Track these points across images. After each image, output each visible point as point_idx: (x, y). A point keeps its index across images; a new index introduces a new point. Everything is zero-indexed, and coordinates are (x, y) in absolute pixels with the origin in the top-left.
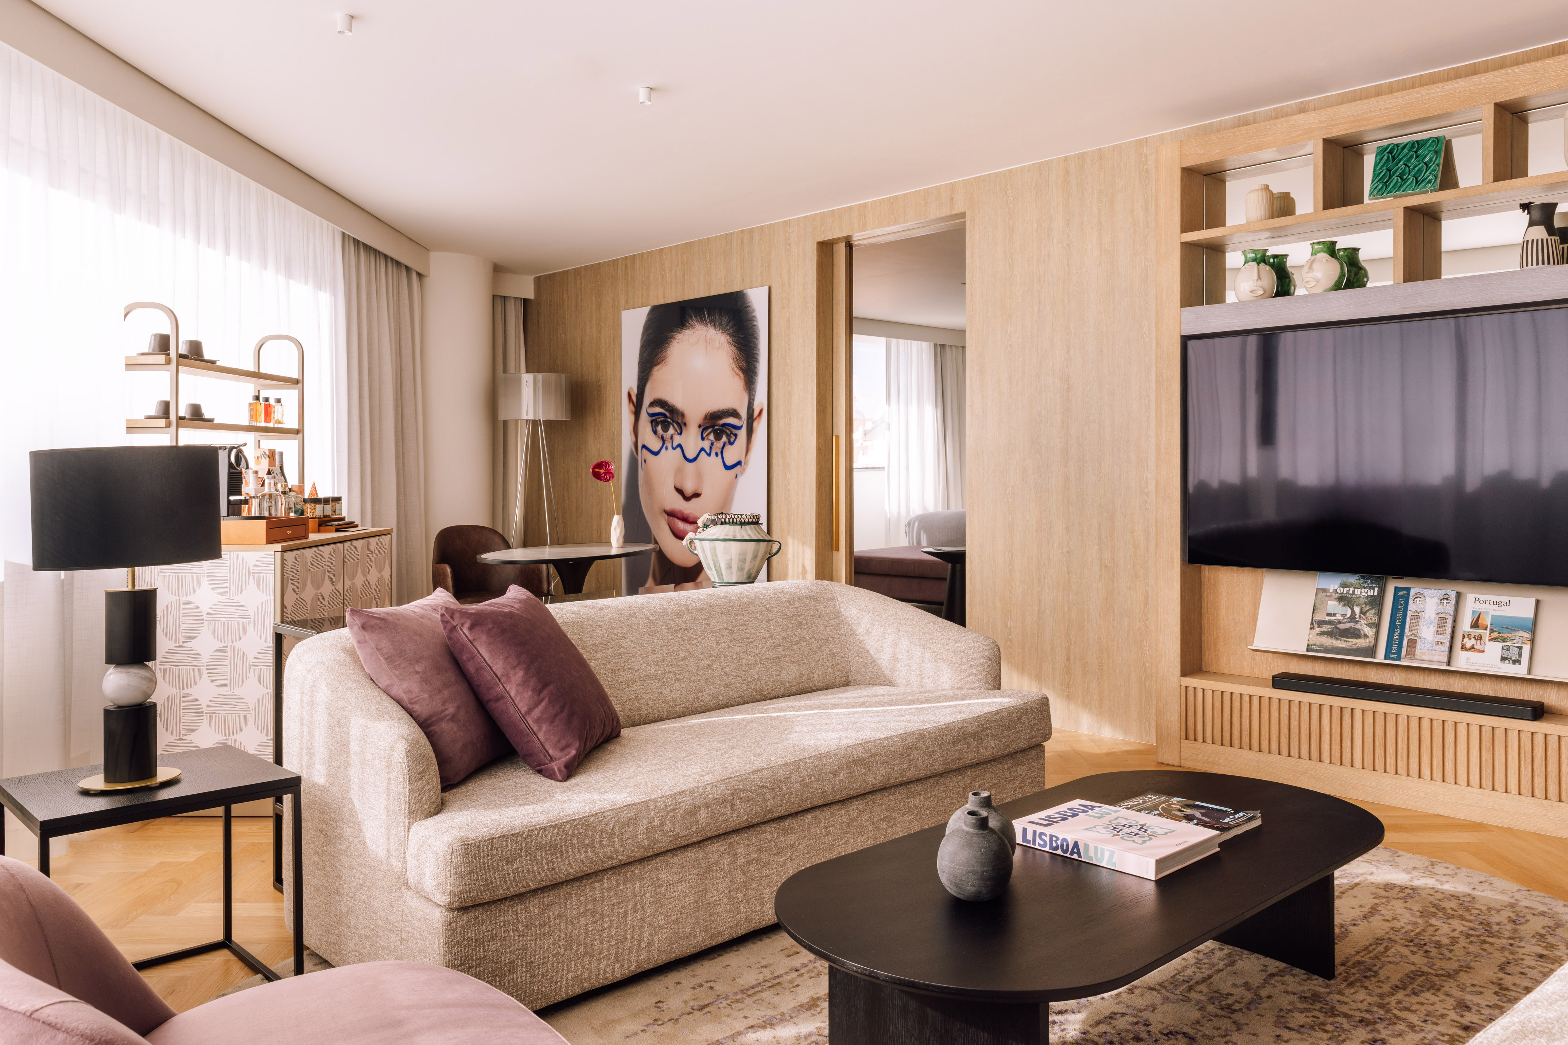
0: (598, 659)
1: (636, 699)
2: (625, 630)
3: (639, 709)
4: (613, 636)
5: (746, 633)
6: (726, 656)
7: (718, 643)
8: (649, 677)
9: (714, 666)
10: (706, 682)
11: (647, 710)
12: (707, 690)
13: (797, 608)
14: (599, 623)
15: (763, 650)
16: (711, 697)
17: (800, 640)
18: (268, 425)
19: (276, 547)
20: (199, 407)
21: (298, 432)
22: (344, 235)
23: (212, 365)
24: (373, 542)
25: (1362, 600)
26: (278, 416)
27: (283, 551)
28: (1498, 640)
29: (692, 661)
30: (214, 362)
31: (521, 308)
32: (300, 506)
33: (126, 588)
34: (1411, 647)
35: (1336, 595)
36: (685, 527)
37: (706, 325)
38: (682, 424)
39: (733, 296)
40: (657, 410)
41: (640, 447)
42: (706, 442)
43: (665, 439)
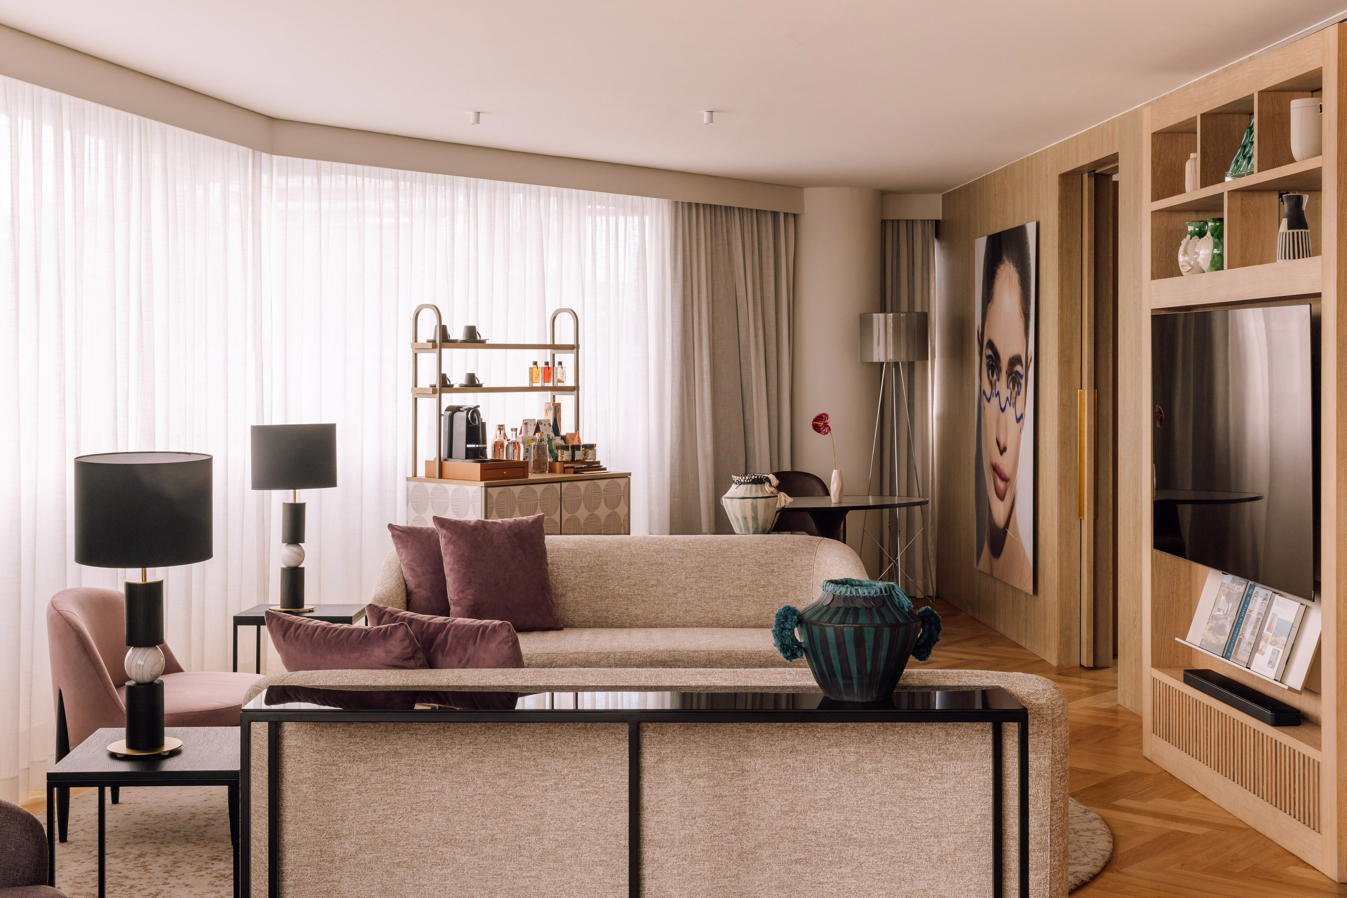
0: (583, 578)
1: (607, 610)
2: (609, 559)
3: (607, 618)
4: (598, 562)
5: (716, 572)
6: (691, 588)
7: (687, 578)
8: (620, 596)
9: (679, 595)
10: (668, 606)
11: (613, 619)
12: (667, 612)
13: (772, 558)
14: (590, 552)
15: (728, 588)
16: (670, 619)
17: (768, 585)
18: (546, 385)
19: (483, 484)
20: (476, 376)
21: (575, 389)
22: (677, 203)
23: (482, 344)
24: (602, 483)
25: (1236, 596)
26: (559, 376)
27: (487, 486)
28: (1274, 643)
29: (660, 589)
30: (483, 342)
31: (931, 230)
32: (555, 452)
33: (292, 501)
34: (1238, 646)
35: (1227, 590)
36: (1001, 484)
37: (1009, 260)
38: (999, 370)
39: (1020, 231)
40: (989, 352)
41: (982, 392)
42: (1009, 391)
43: (992, 385)
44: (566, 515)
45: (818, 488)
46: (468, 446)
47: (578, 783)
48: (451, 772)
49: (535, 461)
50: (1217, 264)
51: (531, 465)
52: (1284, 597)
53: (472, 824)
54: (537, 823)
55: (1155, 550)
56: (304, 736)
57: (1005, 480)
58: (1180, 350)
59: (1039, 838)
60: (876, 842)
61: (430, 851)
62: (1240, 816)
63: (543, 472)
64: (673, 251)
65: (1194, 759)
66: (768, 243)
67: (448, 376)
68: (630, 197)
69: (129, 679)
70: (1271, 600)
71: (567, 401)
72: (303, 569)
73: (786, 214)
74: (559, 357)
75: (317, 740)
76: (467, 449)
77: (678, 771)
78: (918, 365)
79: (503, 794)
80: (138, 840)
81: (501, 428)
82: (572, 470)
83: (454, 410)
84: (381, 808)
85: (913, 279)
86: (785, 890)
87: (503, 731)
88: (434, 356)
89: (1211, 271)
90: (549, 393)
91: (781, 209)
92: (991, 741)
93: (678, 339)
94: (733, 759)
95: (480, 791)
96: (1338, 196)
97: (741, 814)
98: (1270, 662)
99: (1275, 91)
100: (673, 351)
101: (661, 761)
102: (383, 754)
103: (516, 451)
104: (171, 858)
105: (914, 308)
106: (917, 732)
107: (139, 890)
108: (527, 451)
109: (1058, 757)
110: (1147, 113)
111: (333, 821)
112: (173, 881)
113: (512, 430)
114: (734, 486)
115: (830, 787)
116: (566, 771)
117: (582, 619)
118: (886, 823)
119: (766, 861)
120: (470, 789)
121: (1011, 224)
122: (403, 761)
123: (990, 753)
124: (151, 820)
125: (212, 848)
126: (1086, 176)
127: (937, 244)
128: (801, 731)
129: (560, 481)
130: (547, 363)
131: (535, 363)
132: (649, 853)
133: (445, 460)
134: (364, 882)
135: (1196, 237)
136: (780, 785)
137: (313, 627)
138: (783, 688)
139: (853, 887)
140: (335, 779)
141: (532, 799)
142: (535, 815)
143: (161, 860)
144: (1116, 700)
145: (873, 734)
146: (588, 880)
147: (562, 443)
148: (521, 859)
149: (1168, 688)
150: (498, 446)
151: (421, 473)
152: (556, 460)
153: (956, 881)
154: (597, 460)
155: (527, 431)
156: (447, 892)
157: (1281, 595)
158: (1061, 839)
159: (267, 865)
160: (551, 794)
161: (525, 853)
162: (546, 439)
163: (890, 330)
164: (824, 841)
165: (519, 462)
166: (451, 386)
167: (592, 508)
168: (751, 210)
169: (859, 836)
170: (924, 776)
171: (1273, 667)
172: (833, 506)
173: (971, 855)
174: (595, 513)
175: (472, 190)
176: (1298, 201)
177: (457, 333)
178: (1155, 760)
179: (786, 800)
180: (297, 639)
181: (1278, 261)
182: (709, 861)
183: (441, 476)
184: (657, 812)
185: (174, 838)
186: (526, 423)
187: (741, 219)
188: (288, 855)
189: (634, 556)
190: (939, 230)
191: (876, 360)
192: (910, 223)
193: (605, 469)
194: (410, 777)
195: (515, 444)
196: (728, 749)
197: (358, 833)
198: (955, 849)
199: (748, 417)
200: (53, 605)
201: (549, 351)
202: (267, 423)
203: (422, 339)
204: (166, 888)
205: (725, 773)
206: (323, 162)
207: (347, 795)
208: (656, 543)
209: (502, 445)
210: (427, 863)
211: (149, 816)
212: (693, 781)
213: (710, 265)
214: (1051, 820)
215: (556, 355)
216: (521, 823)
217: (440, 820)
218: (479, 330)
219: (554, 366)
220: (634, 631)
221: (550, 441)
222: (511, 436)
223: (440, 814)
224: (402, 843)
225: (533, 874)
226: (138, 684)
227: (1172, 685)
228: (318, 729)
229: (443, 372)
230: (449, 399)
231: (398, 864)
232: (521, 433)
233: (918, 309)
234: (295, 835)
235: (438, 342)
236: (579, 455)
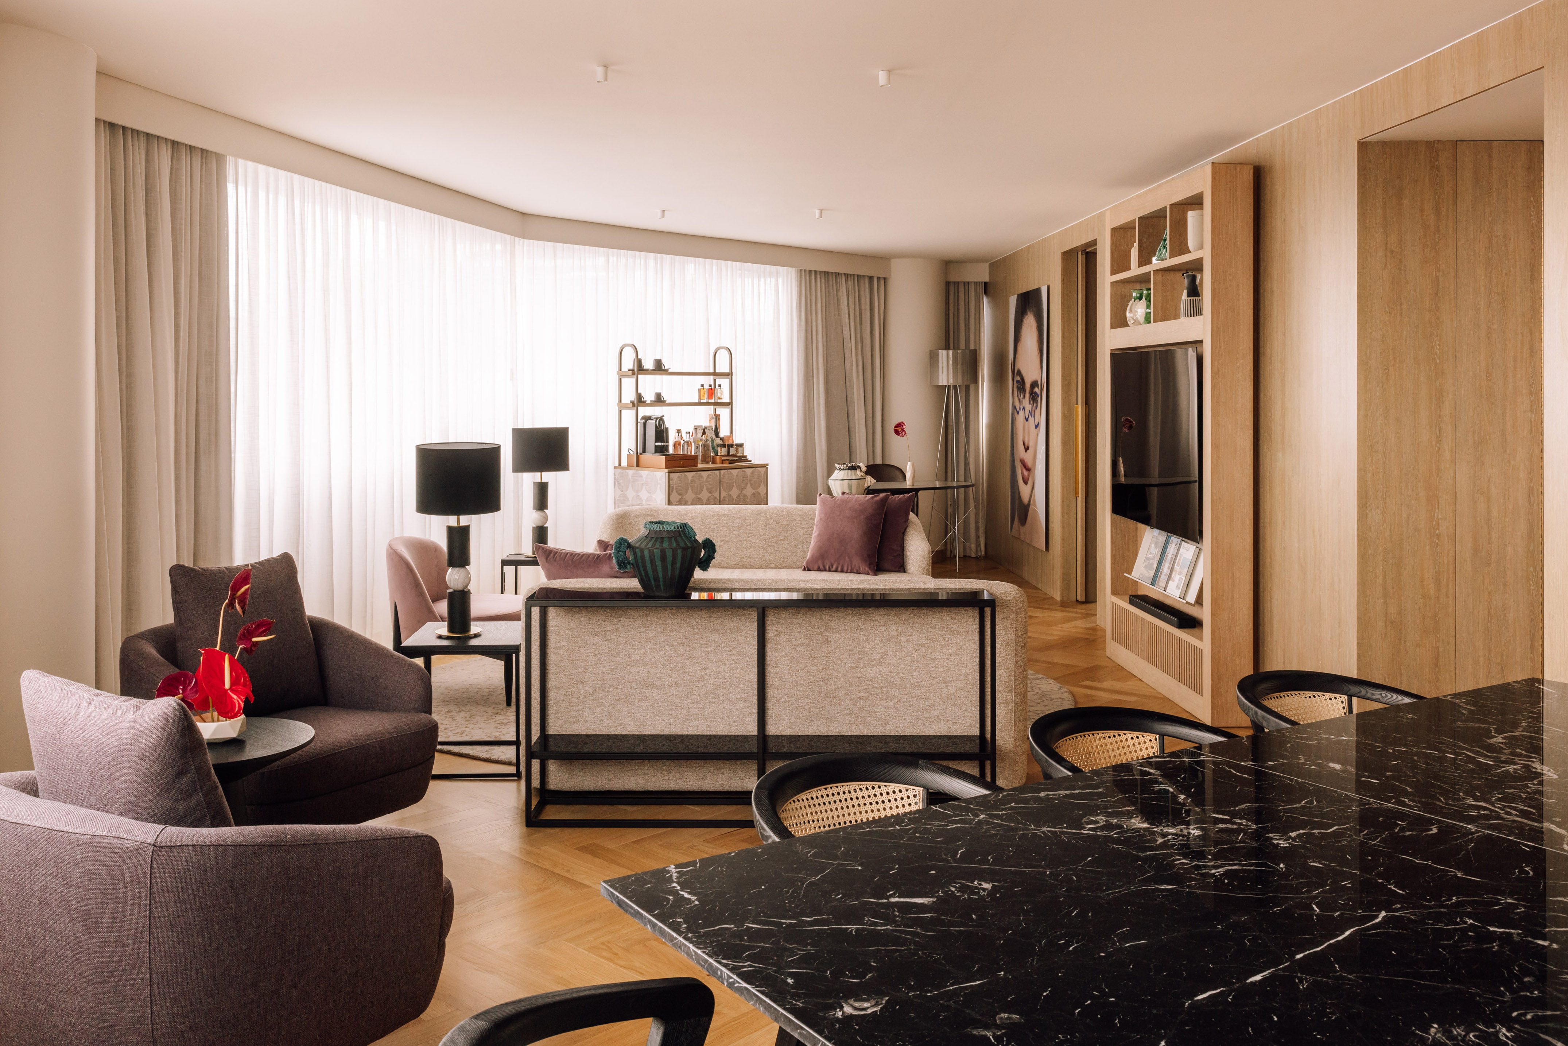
1: (750, 557)
2: (752, 521)
3: (750, 562)
4: (744, 524)
7: (804, 534)
8: (759, 547)
9: (799, 546)
10: (791, 554)
11: (754, 563)
12: (791, 558)
14: (739, 516)
16: (792, 562)
18: (710, 401)
19: (667, 470)
20: (662, 394)
21: (729, 404)
22: (801, 270)
23: (666, 372)
24: (749, 471)
25: (1160, 544)
26: (719, 395)
27: (669, 472)
28: (1180, 574)
29: (786, 542)
30: (667, 370)
31: (981, 289)
32: (716, 449)
33: (539, 481)
34: (1160, 577)
35: (1155, 540)
36: (1026, 473)
37: (1031, 312)
38: (1025, 391)
39: (1038, 291)
40: (1019, 378)
41: (1014, 407)
42: (1031, 406)
43: (1020, 402)
44: (723, 494)
45: (900, 476)
46: (657, 444)
47: (727, 649)
48: (650, 642)
49: (702, 455)
50: (1148, 320)
51: (700, 458)
52: (1188, 543)
53: (663, 674)
54: (703, 674)
55: (1113, 515)
56: (561, 619)
57: (1028, 470)
58: (1152, 376)
59: (1007, 684)
60: (908, 686)
61: (638, 692)
62: (1160, 690)
63: (707, 463)
64: (798, 305)
65: (1135, 655)
66: (866, 300)
67: (643, 395)
68: (768, 266)
69: (449, 588)
70: (1180, 545)
71: (724, 412)
72: (547, 528)
73: (878, 278)
74: (718, 381)
75: (569, 622)
76: (655, 446)
77: (788, 641)
78: (972, 387)
79: (682, 656)
80: (445, 703)
81: (679, 431)
82: (728, 462)
83: (647, 418)
84: (608, 665)
85: (969, 326)
86: (854, 716)
87: (682, 616)
88: (632, 381)
89: (1145, 324)
90: (712, 406)
91: (875, 274)
92: (978, 623)
93: (802, 368)
94: (822, 634)
95: (668, 654)
96: (1212, 276)
97: (827, 668)
98: (1177, 586)
99: (1180, 204)
100: (798, 377)
101: (778, 635)
102: (609, 631)
103: (690, 448)
104: (468, 713)
105: (969, 346)
106: (933, 617)
107: (451, 731)
108: (697, 448)
109: (1020, 634)
110: (1108, 214)
111: (579, 672)
112: (471, 726)
113: (686, 433)
114: (836, 471)
115: (881, 651)
116: (720, 642)
117: (735, 563)
118: (915, 674)
119: (842, 698)
120: (662, 653)
121: (1032, 287)
122: (621, 635)
123: (978, 630)
124: (452, 692)
125: (494, 708)
126: (1080, 253)
127: (985, 299)
128: (863, 617)
129: (719, 469)
130: (710, 386)
131: (702, 386)
132: (771, 693)
133: (641, 454)
134: (598, 711)
135: (1138, 300)
136: (850, 651)
137: (565, 553)
138: (852, 589)
139: (894, 715)
140: (580, 646)
141: (700, 659)
142: (702, 669)
143: (462, 714)
144: (1096, 622)
145: (907, 618)
146: (733, 710)
147: (721, 442)
148: (693, 696)
149: (1120, 608)
150: (677, 445)
151: (624, 463)
152: (717, 454)
153: (957, 711)
154: (745, 455)
155: (697, 434)
156: (648, 717)
157: (1186, 542)
158: (1021, 685)
159: (539, 701)
160: (711, 656)
161: (695, 693)
162: (710, 440)
163: (951, 362)
164: (877, 686)
165: (691, 456)
166: (645, 402)
167: (742, 488)
168: (854, 275)
169: (899, 682)
170: (938, 645)
171: (1179, 588)
172: (908, 487)
173: (966, 694)
174: (744, 492)
175: (659, 262)
176: (1194, 278)
177: (648, 365)
178: (1113, 658)
179: (854, 660)
180: (555, 560)
181: (1182, 318)
182: (807, 698)
183: (638, 465)
184: (776, 667)
185: (468, 702)
186: (696, 428)
187: (847, 282)
188: (552, 694)
189: (768, 519)
190: (987, 288)
191: (941, 384)
192: (967, 284)
193: (751, 461)
194: (626, 645)
195: (689, 443)
196: (818, 628)
197: (594, 680)
198: (957, 691)
199: (851, 424)
200: (390, 546)
201: (712, 377)
202: (520, 427)
203: (625, 369)
204: (467, 729)
205: (817, 643)
206: (558, 244)
207: (587, 656)
208: (783, 511)
209: (680, 444)
210: (636, 699)
211: (451, 690)
212: (797, 648)
213: (824, 316)
214: (1015, 673)
215: (717, 380)
216: (693, 674)
217: (644, 672)
218: (664, 362)
219: (715, 388)
220: (768, 570)
221: (712, 441)
222: (686, 437)
223: (644, 668)
224: (621, 686)
225: (701, 706)
226: (454, 591)
227: (1122, 606)
228: (570, 615)
229: (639, 392)
230: (644, 411)
231: (619, 700)
232: (692, 435)
233: (972, 347)
234: (556, 681)
235: (636, 370)
236: (732, 451)
